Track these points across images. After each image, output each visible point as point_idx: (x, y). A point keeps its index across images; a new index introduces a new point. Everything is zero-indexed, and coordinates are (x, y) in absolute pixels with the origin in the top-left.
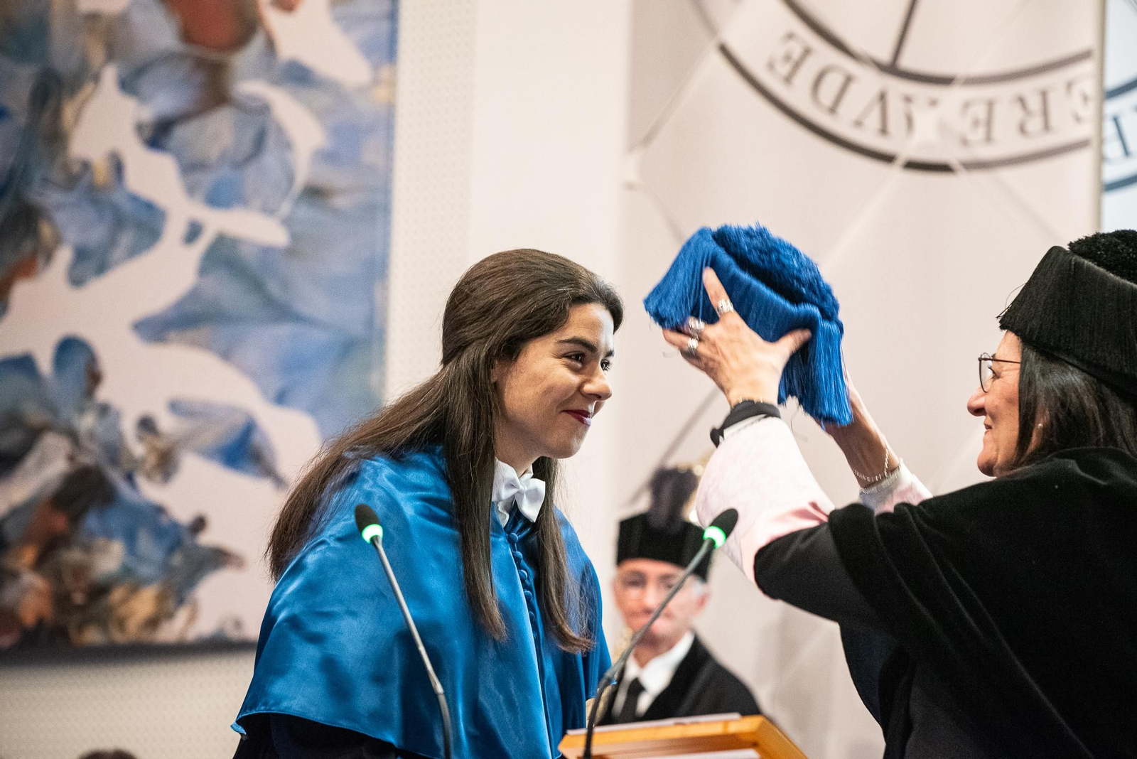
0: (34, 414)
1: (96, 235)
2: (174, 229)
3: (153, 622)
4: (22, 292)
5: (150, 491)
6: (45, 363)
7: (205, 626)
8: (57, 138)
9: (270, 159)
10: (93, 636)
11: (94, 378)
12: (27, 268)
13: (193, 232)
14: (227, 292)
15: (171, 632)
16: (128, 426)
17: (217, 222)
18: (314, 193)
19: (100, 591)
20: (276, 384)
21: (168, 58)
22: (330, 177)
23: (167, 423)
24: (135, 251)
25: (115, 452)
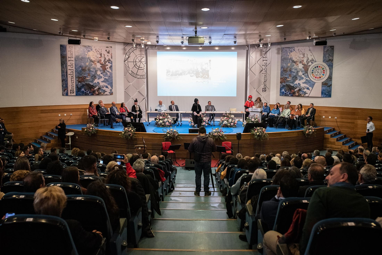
0: (96, 85)
1: (99, 78)
2: (103, 78)
3: (103, 94)
4: (95, 80)
5: (102, 89)
6: (97, 83)
7: (106, 94)
8: (97, 73)
9: (107, 75)
10: (100, 95)
11: (99, 84)
12: (96, 79)
13: (104, 78)
14: (106, 80)
15: (104, 94)
16: (101, 86)
17: (105, 77)
18: (109, 76)
19: (100, 93)
20: (108, 84)
21: (102, 70)
22: (110, 76)
23: (103, 86)
24: (101, 78)
25: (101, 87)
